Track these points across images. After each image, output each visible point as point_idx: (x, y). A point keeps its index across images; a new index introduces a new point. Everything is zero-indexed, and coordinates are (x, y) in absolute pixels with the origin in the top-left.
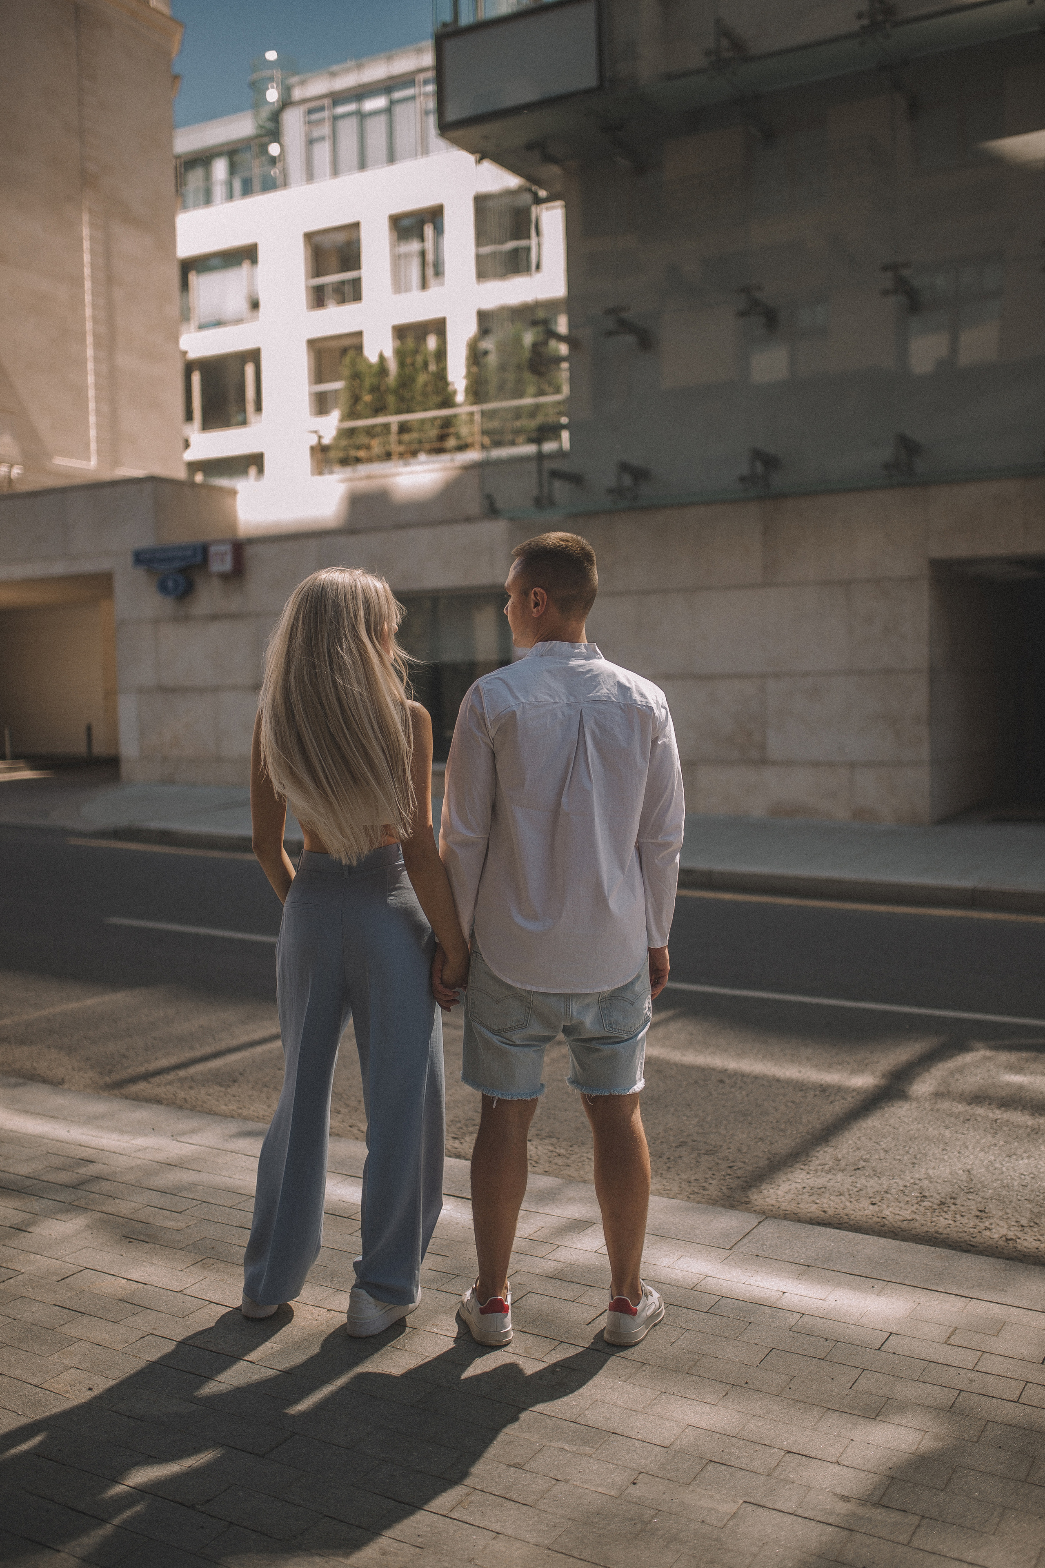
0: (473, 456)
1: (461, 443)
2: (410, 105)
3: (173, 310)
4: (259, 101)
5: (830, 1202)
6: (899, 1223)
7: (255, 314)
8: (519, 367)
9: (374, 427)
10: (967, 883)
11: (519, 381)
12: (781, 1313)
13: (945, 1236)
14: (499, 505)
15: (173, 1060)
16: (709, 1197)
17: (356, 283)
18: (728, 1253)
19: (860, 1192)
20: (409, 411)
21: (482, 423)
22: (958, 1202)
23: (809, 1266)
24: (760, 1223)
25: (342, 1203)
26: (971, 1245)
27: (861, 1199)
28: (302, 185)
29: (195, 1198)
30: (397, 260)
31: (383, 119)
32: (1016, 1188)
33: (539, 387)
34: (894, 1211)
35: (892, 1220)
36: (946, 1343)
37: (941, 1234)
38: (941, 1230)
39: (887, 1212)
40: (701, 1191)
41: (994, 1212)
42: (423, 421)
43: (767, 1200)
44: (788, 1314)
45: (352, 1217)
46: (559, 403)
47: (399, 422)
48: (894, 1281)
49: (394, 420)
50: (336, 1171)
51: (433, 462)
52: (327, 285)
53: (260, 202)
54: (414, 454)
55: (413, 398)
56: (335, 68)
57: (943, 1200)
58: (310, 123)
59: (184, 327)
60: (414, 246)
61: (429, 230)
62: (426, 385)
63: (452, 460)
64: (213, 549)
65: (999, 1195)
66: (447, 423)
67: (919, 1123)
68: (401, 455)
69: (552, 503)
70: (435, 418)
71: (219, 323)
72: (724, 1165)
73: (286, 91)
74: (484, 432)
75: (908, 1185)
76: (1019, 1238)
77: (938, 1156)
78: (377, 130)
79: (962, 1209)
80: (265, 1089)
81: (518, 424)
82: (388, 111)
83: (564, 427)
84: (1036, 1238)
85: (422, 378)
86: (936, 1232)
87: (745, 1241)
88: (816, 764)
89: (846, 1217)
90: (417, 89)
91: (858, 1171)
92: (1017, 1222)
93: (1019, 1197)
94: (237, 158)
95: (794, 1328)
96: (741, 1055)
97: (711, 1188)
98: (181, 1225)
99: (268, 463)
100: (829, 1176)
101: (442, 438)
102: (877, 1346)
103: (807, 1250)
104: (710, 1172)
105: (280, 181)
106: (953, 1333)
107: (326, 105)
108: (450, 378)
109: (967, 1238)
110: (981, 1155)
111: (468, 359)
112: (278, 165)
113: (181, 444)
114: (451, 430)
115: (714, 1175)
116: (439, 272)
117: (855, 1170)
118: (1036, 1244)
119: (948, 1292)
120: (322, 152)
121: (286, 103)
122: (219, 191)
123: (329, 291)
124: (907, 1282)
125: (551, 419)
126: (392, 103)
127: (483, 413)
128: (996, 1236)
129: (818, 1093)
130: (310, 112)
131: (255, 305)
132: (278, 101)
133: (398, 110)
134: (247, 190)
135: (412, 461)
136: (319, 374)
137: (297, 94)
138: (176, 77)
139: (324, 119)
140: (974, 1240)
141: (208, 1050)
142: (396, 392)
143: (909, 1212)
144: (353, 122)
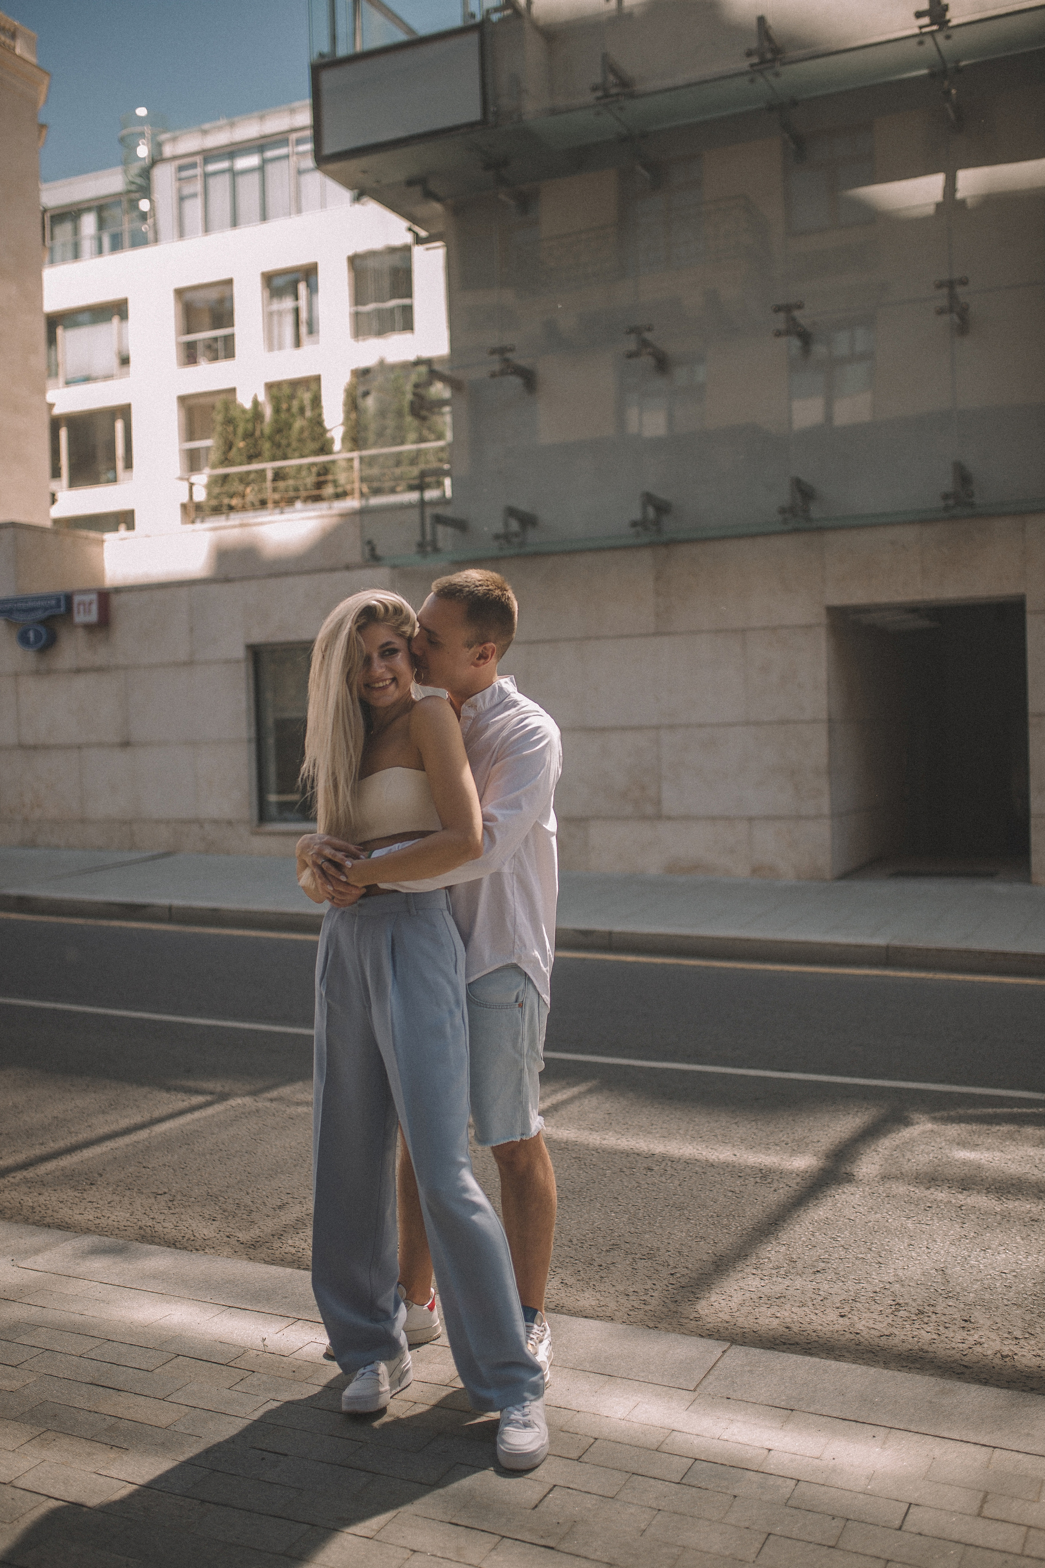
0: (352, 503)
1: (340, 490)
2: (284, 164)
3: (39, 361)
4: (129, 157)
5: (793, 1315)
6: (876, 1340)
7: (125, 369)
8: (400, 414)
9: (248, 473)
10: (880, 941)
11: (400, 428)
12: (771, 1481)
13: (932, 1355)
14: (379, 551)
15: (21, 1157)
16: (653, 1313)
17: (229, 340)
18: (693, 1395)
19: (825, 1302)
20: (285, 458)
21: (361, 470)
22: (938, 1309)
23: (792, 1410)
24: (724, 1352)
25: (220, 1344)
26: (966, 1366)
27: (828, 1311)
28: (173, 242)
29: (36, 1345)
30: (269, 316)
31: (255, 178)
32: (999, 1290)
33: (420, 434)
34: (867, 1324)
35: (867, 1336)
36: (979, 1515)
37: (927, 1352)
38: (925, 1347)
39: (860, 1326)
40: (642, 1306)
41: (981, 1322)
42: (300, 468)
43: (721, 1315)
44: (780, 1481)
45: (232, 1364)
46: (442, 449)
47: (273, 469)
48: (897, 1427)
49: (269, 467)
50: (212, 1301)
51: (310, 510)
52: (200, 340)
53: (129, 257)
54: (291, 501)
55: (289, 445)
56: (206, 126)
57: (921, 1308)
58: (180, 179)
59: (50, 383)
60: (288, 303)
61: (302, 288)
62: (302, 430)
63: (330, 508)
64: (77, 599)
65: (983, 1300)
66: (325, 470)
67: (876, 1213)
68: (276, 503)
69: (436, 550)
70: (314, 464)
71: (87, 379)
72: (665, 1272)
73: (157, 146)
74: (363, 480)
75: (878, 1290)
76: (1016, 1354)
77: (905, 1252)
78: (249, 187)
79: (943, 1318)
80: (128, 1193)
81: (398, 471)
82: (261, 169)
83: (447, 473)
84: (1034, 1353)
85: (298, 424)
86: (921, 1350)
87: (711, 1378)
88: (713, 819)
89: (815, 1334)
90: (290, 148)
91: (818, 1275)
92: (1009, 1333)
93: (1006, 1302)
94: (105, 214)
95: (790, 1503)
96: (667, 1136)
97: (653, 1302)
98: (16, 1384)
99: (139, 519)
100: (787, 1282)
101: (319, 485)
102: (897, 1523)
103: (786, 1387)
104: (649, 1282)
105: (151, 235)
106: (984, 1501)
107: (198, 161)
108: (327, 424)
109: (958, 1356)
110: (953, 1249)
111: (345, 405)
112: (150, 221)
113: (48, 499)
114: (330, 477)
115: (654, 1284)
116: (312, 329)
117: (814, 1273)
118: (1036, 1361)
119: (964, 1439)
120: (194, 209)
121: (156, 160)
122: (88, 245)
123: (200, 348)
124: (912, 1428)
125: (434, 465)
126: (265, 162)
127: (361, 459)
128: (989, 1352)
129: (758, 1180)
130: (181, 168)
131: (125, 361)
132: (149, 155)
133: (270, 168)
134: (117, 245)
135: (287, 509)
136: (191, 431)
137: (168, 151)
138: (42, 126)
139: (196, 176)
140: (966, 1358)
141: (61, 1144)
142: (271, 438)
143: (885, 1324)
144: (226, 179)
